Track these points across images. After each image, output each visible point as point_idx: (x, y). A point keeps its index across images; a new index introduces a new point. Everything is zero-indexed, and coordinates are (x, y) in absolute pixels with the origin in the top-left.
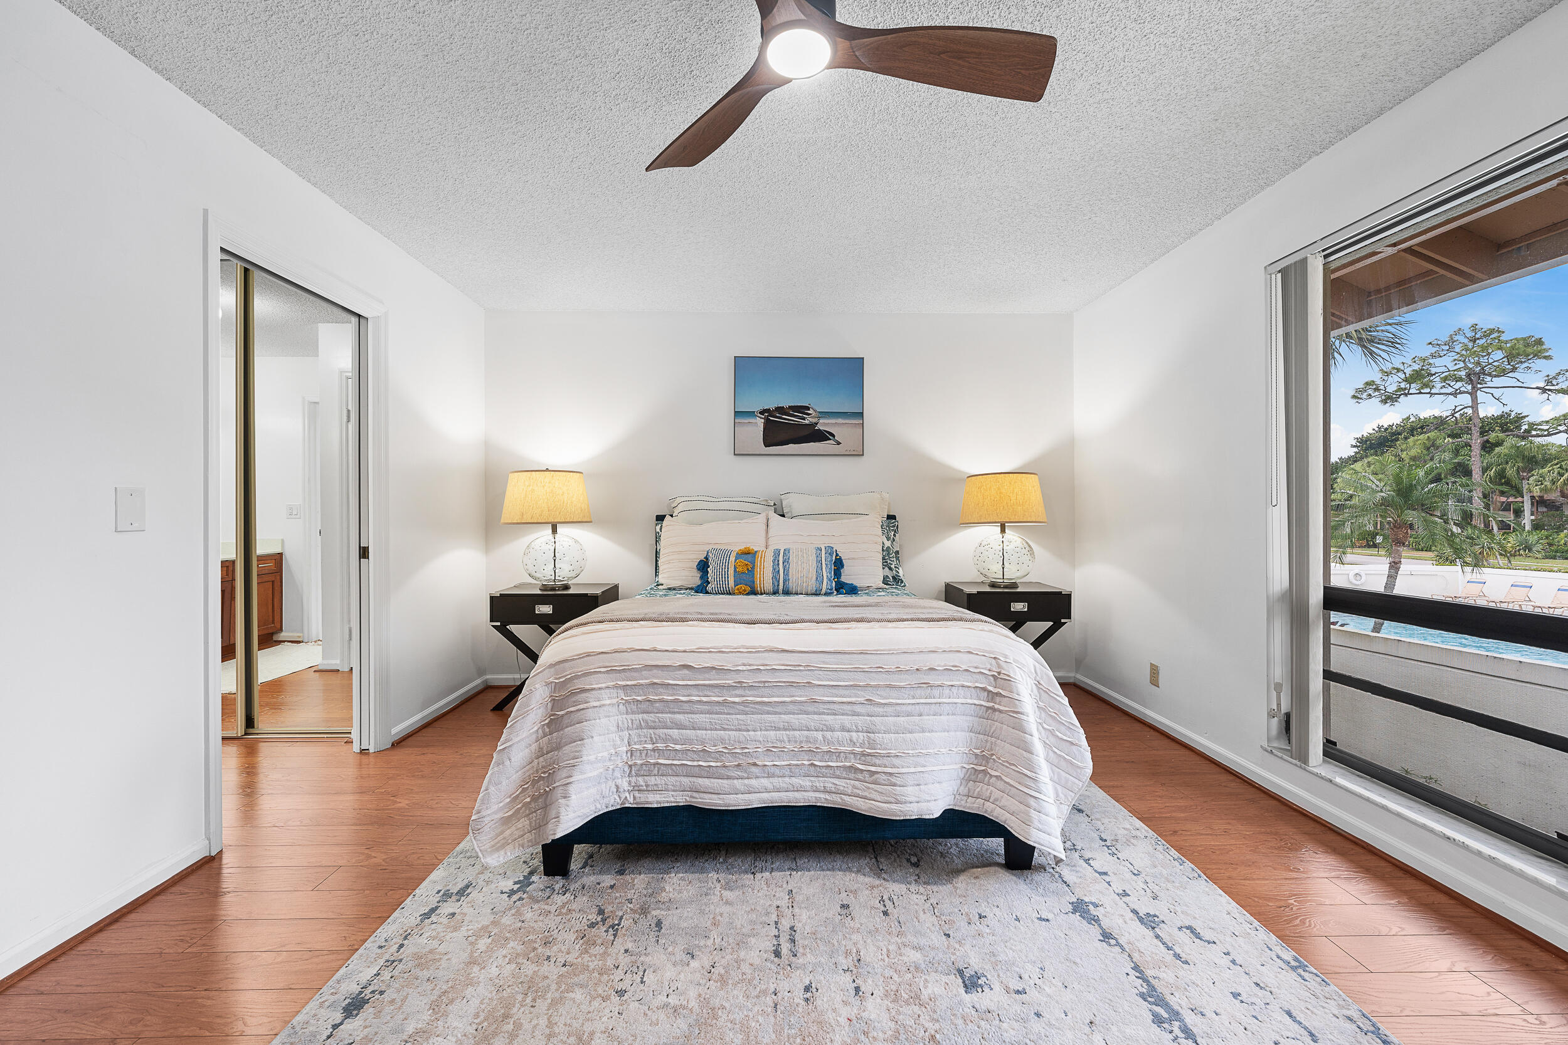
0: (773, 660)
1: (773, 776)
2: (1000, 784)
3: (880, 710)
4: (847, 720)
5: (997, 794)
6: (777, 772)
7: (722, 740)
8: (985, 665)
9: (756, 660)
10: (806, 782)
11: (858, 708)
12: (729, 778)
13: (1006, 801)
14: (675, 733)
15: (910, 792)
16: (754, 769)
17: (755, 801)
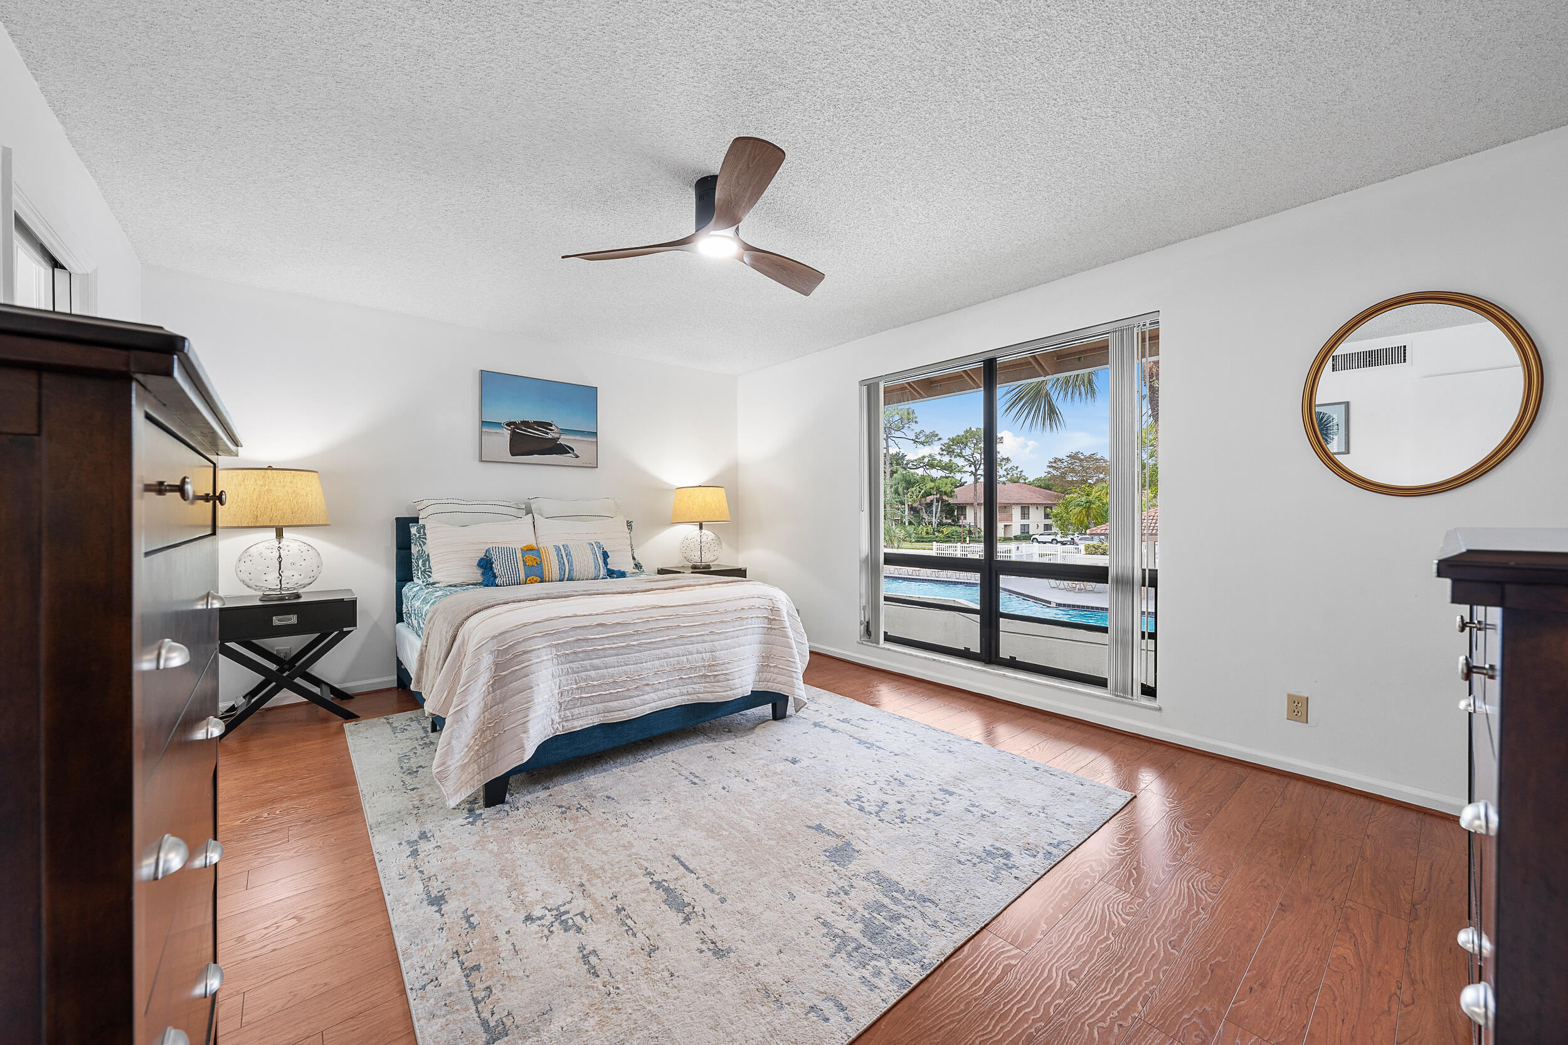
0: (656, 613)
1: (658, 690)
2: (776, 670)
3: (717, 637)
4: (699, 646)
5: (774, 676)
6: (660, 687)
7: (626, 672)
8: (766, 603)
9: (645, 615)
10: (676, 691)
11: (706, 638)
12: (630, 697)
13: (780, 678)
14: (593, 673)
15: (737, 682)
16: (647, 688)
17: (647, 710)
